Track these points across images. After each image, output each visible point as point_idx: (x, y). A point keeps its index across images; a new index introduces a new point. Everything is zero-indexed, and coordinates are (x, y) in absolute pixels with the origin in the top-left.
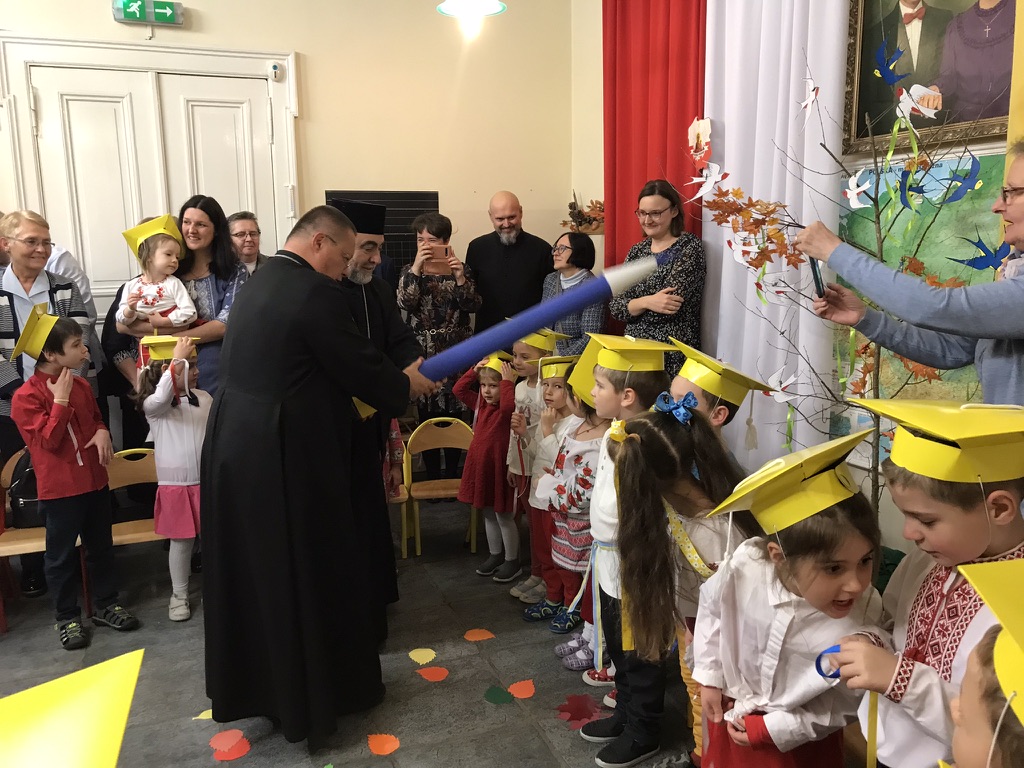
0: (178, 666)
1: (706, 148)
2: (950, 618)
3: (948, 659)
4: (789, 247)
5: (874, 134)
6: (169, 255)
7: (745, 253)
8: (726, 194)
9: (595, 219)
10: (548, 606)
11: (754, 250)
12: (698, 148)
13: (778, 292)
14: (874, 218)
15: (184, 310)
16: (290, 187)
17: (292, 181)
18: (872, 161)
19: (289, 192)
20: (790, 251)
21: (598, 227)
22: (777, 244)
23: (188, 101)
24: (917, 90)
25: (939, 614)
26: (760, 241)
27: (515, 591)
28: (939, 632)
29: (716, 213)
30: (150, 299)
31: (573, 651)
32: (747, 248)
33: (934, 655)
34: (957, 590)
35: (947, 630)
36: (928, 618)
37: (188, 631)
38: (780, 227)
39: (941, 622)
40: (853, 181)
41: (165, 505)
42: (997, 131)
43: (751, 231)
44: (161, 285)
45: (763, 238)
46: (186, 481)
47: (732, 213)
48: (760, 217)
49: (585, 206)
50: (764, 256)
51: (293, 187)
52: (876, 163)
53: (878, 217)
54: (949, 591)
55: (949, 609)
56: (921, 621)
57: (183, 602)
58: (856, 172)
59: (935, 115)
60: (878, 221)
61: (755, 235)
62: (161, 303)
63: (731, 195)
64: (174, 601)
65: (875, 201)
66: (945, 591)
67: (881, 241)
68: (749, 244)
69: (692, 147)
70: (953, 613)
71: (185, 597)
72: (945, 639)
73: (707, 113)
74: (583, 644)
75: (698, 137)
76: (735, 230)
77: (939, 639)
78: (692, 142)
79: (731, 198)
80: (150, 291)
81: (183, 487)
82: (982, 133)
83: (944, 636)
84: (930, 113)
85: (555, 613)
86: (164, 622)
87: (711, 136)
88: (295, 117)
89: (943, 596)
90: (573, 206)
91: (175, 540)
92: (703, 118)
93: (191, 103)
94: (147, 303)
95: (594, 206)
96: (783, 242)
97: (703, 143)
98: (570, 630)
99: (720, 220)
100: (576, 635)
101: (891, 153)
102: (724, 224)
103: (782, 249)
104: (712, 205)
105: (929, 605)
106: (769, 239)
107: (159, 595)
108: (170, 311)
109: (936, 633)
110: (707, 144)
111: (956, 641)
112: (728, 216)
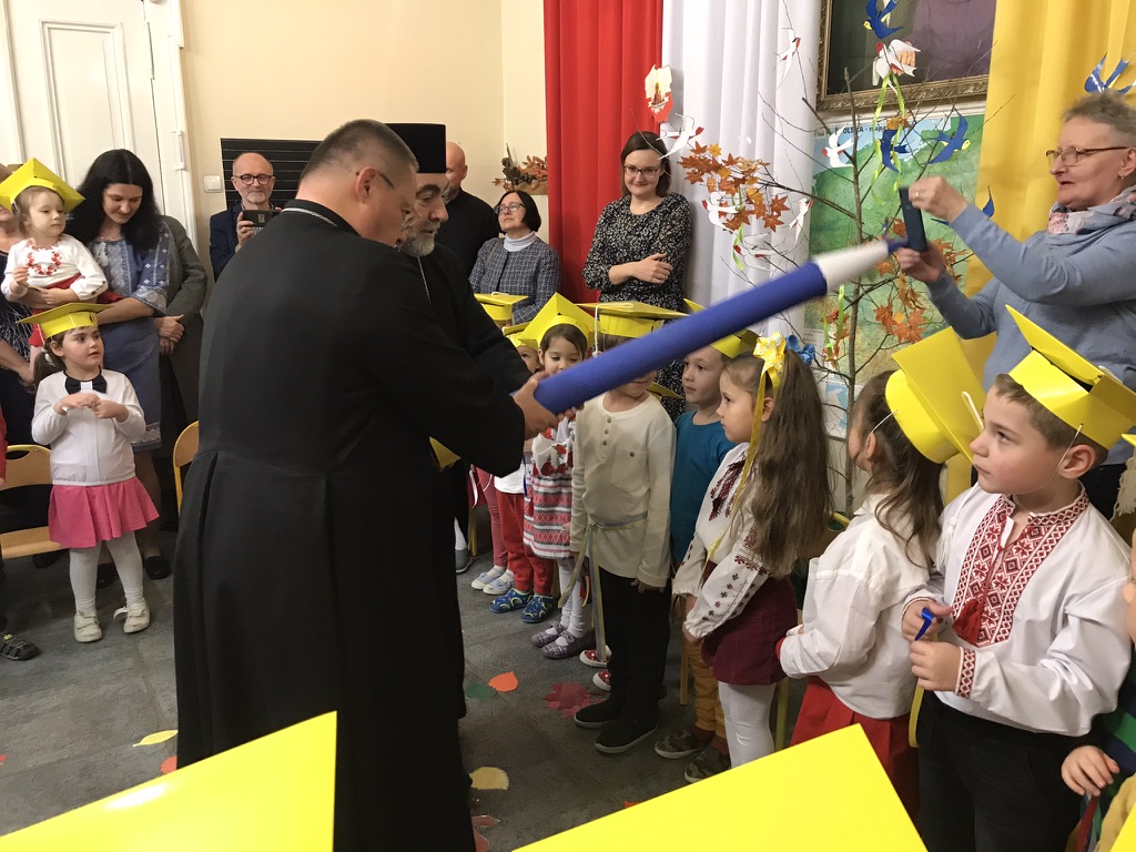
0: (101, 692)
1: (666, 99)
2: (1008, 571)
3: (1010, 610)
4: (767, 208)
5: (852, 90)
6: (46, 212)
7: (722, 214)
8: (703, 150)
9: (534, 177)
10: (517, 595)
11: (731, 210)
12: (657, 99)
13: (757, 256)
14: (852, 178)
15: (90, 280)
16: (179, 133)
17: (182, 126)
18: (850, 118)
19: (177, 140)
20: (768, 212)
21: (538, 186)
22: (755, 205)
23: (43, 23)
24: (896, 44)
25: (997, 566)
26: (737, 202)
27: (476, 584)
28: (997, 584)
29: (690, 170)
30: (44, 268)
31: (552, 639)
32: (723, 209)
33: (993, 605)
34: (1015, 544)
35: (1005, 581)
36: (983, 569)
37: (104, 652)
38: (759, 186)
39: (999, 575)
40: (833, 139)
41: (62, 510)
42: (970, 91)
43: (728, 191)
44: (56, 249)
45: (741, 198)
46: (84, 481)
47: (709, 172)
48: (741, 176)
49: (520, 161)
50: (741, 218)
51: (182, 132)
52: (854, 120)
53: (856, 176)
54: (1007, 545)
55: (1007, 563)
56: (977, 572)
57: (92, 621)
58: (837, 129)
59: (914, 72)
60: (856, 182)
61: (733, 195)
62: (59, 271)
63: (708, 152)
64: (79, 620)
65: (853, 160)
66: (1003, 545)
67: (860, 203)
68: (726, 205)
69: (650, 100)
70: (1012, 567)
71: (93, 614)
72: (1004, 591)
73: (664, 63)
74: (561, 630)
75: (657, 88)
76: (711, 190)
77: (996, 589)
78: (650, 93)
79: (708, 155)
80: (44, 257)
81: (82, 487)
82: (955, 92)
83: (1003, 587)
84: (909, 71)
85: (525, 603)
86: (70, 644)
87: (671, 86)
88: (181, 48)
89: (1000, 549)
90: (507, 162)
91: (78, 550)
92: (660, 66)
93: (47, 26)
94: (41, 273)
95: (534, 163)
96: (761, 202)
97: (663, 94)
98: (544, 618)
99: (695, 178)
100: (554, 623)
101: (879, 110)
102: (698, 183)
103: (760, 211)
104: (688, 162)
105: (984, 557)
106: (749, 200)
107: (57, 616)
108: (71, 280)
109: (994, 585)
110: (667, 94)
111: (1017, 594)
112: (702, 174)
